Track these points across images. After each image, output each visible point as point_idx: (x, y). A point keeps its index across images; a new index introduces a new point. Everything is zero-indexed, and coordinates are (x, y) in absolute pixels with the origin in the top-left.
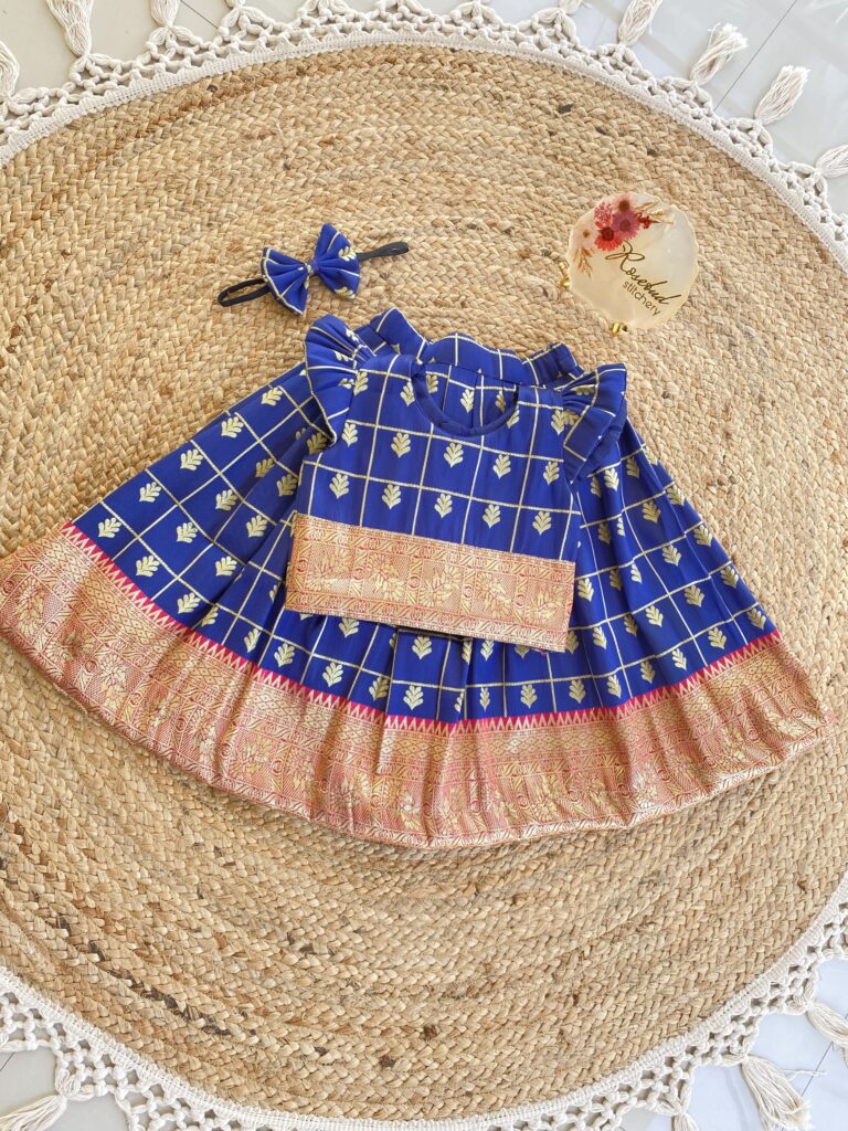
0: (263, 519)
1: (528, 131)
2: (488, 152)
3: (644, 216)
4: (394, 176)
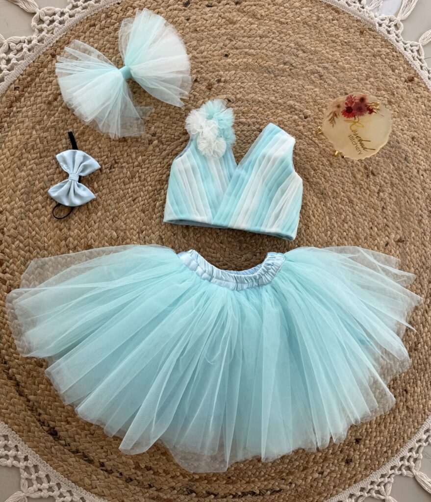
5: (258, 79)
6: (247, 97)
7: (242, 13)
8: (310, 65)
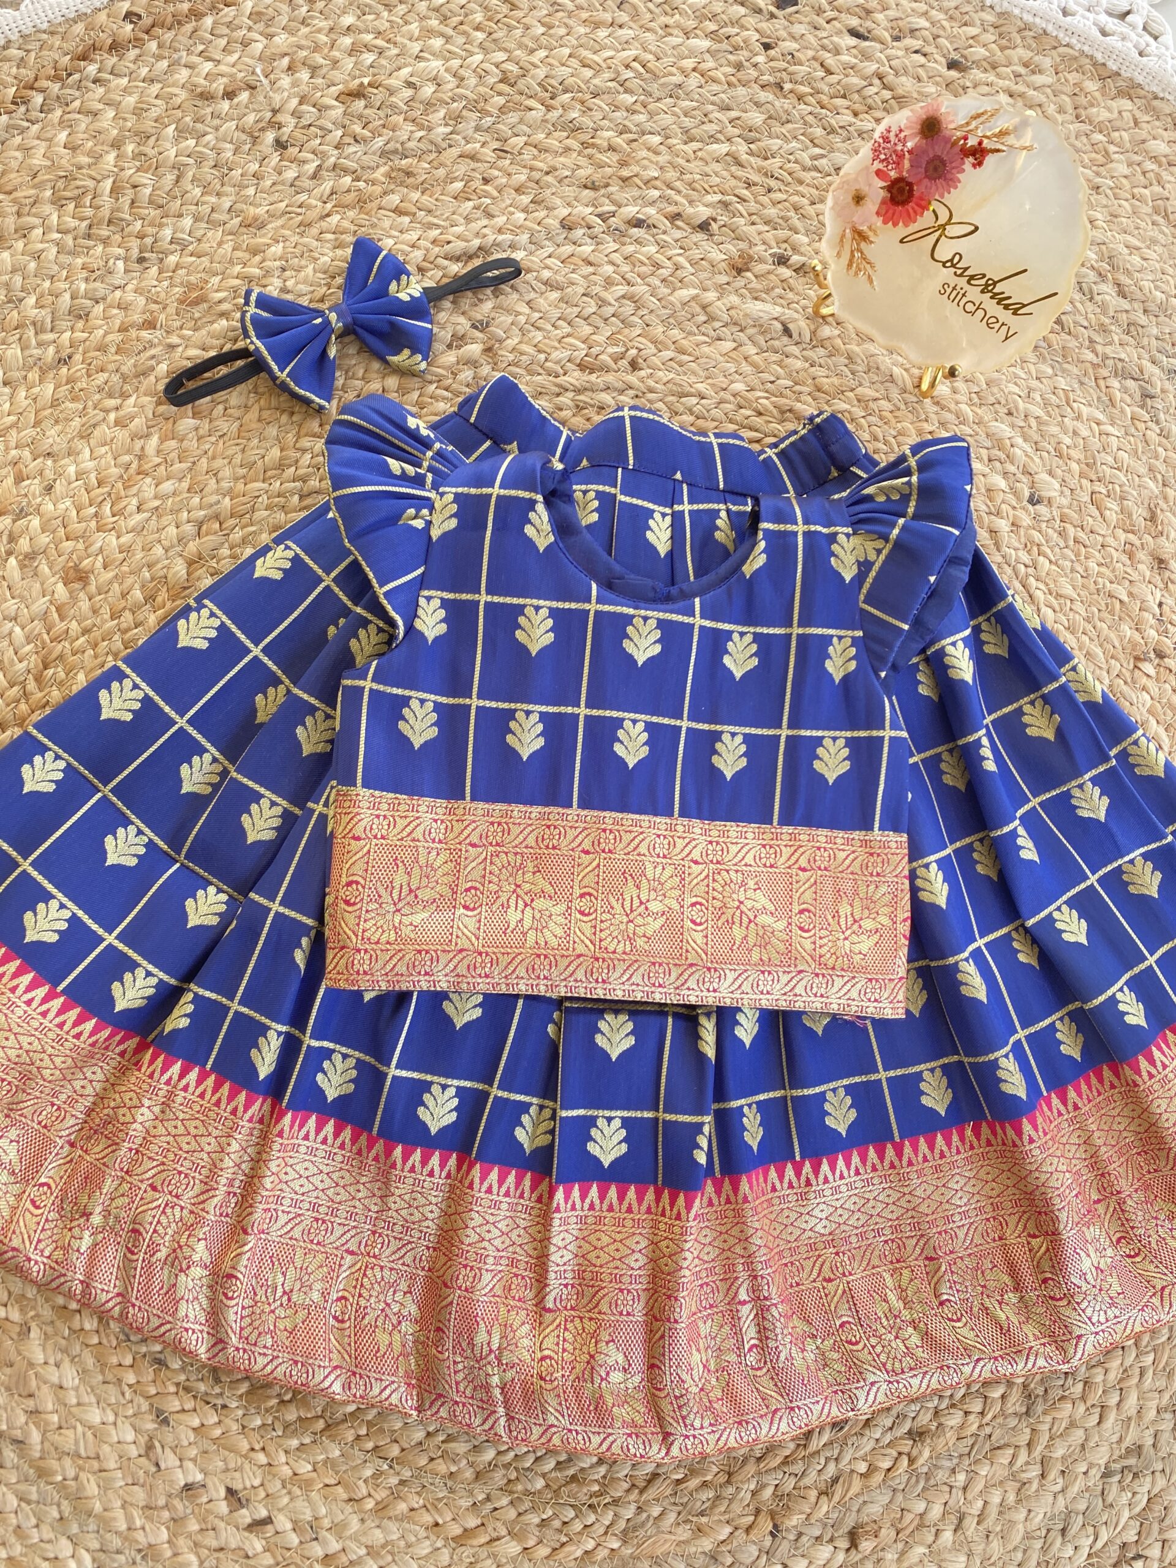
0: (273, 804)
1: (725, 46)
2: (654, 88)
3: (972, 142)
4: (484, 144)
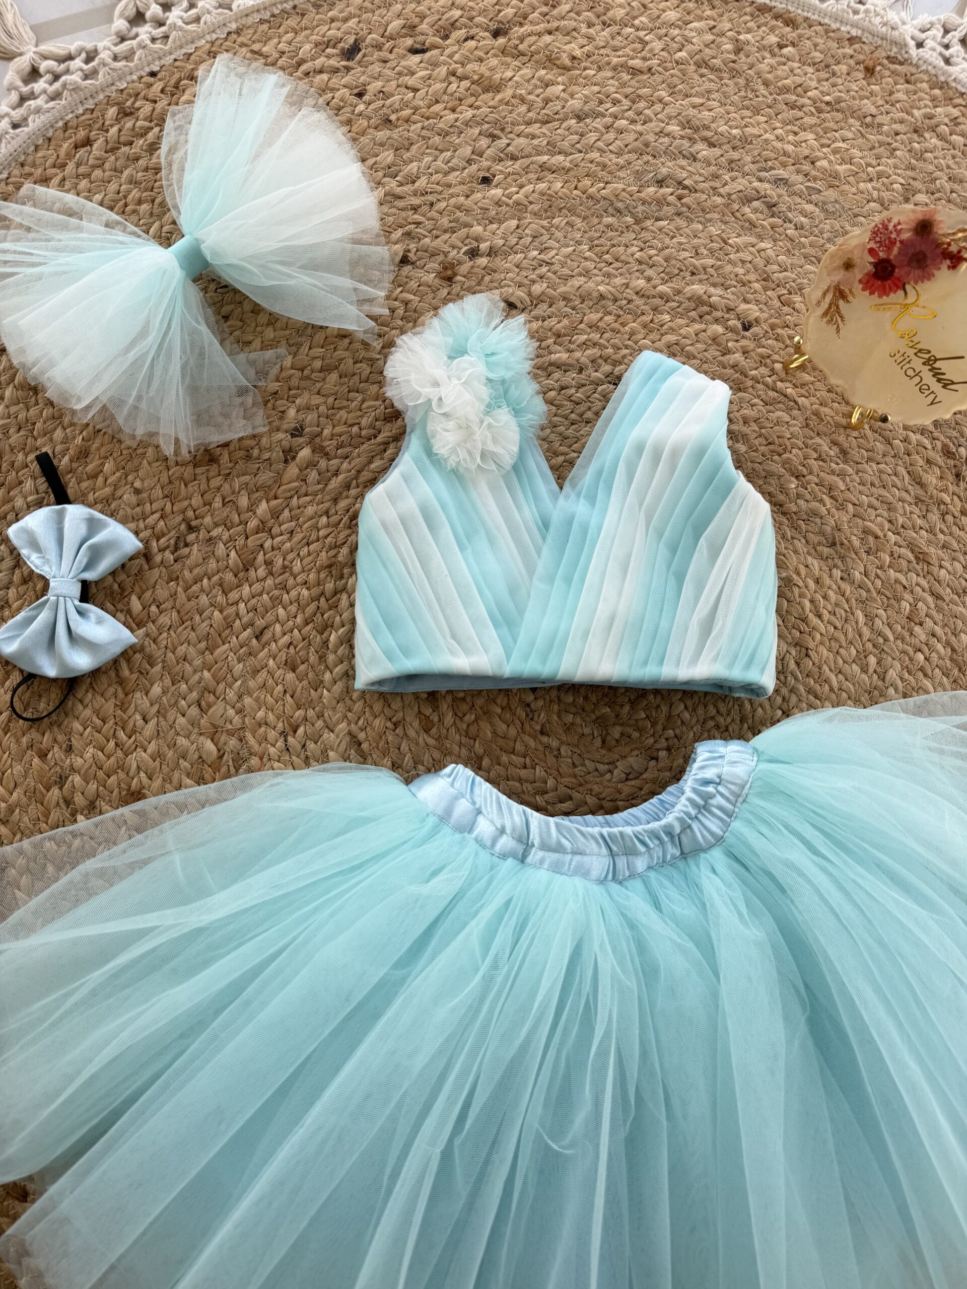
5: (587, 235)
6: (562, 289)
7: (515, 57)
8: (733, 179)
